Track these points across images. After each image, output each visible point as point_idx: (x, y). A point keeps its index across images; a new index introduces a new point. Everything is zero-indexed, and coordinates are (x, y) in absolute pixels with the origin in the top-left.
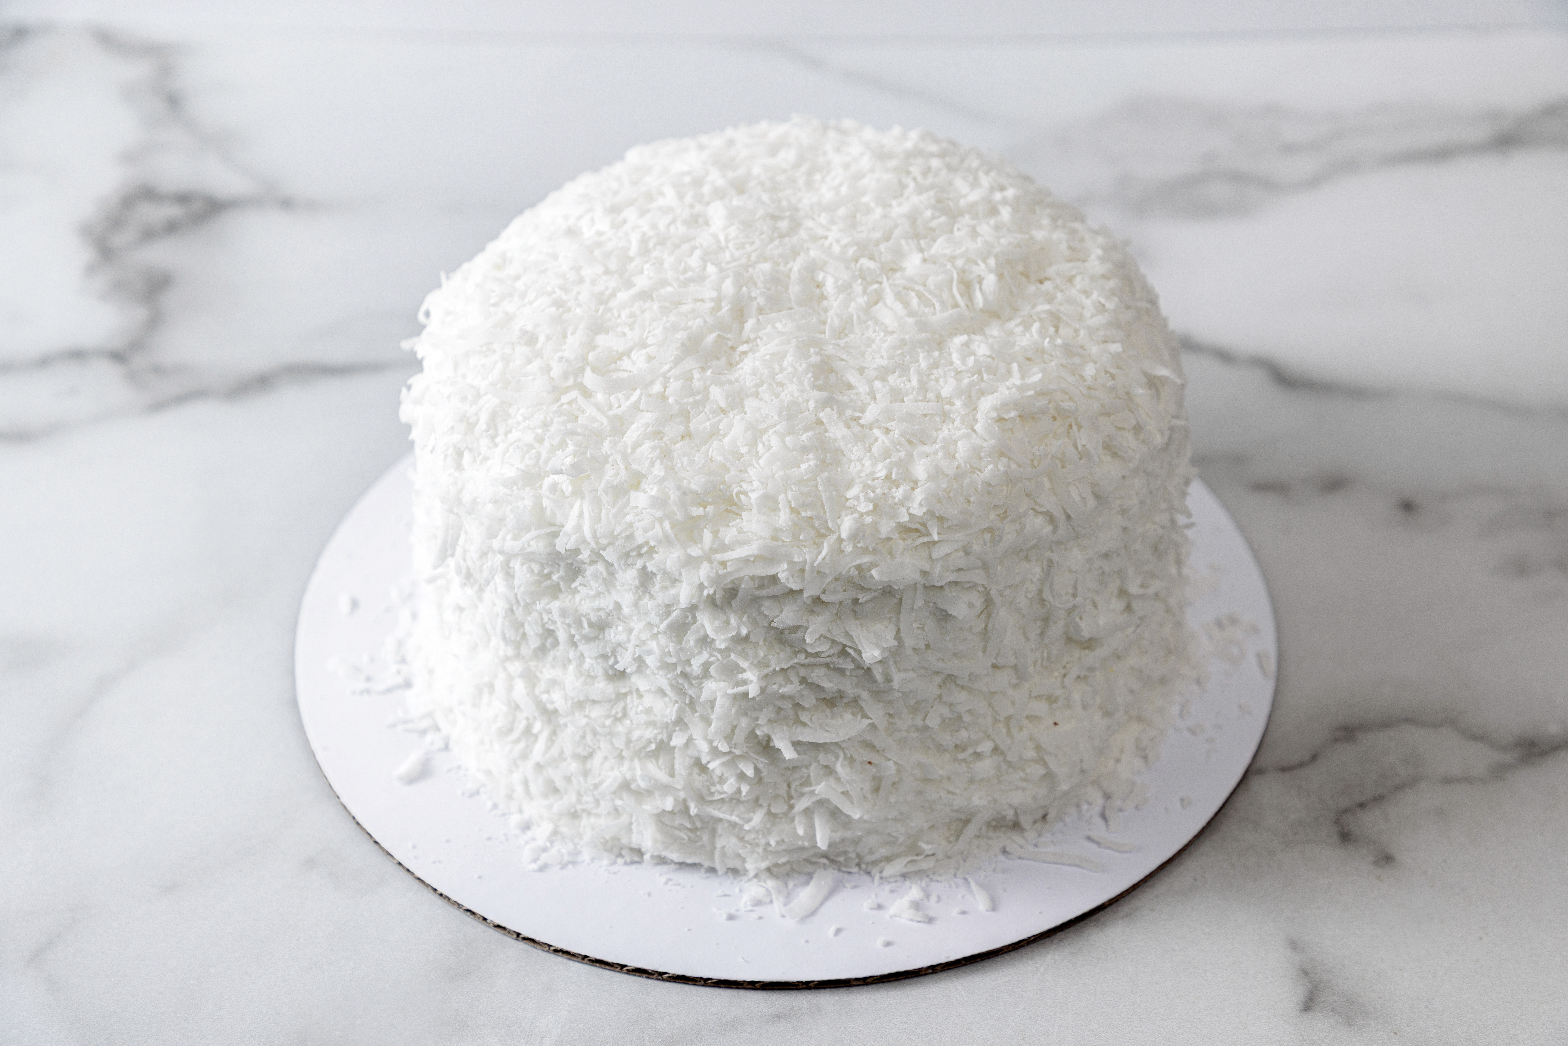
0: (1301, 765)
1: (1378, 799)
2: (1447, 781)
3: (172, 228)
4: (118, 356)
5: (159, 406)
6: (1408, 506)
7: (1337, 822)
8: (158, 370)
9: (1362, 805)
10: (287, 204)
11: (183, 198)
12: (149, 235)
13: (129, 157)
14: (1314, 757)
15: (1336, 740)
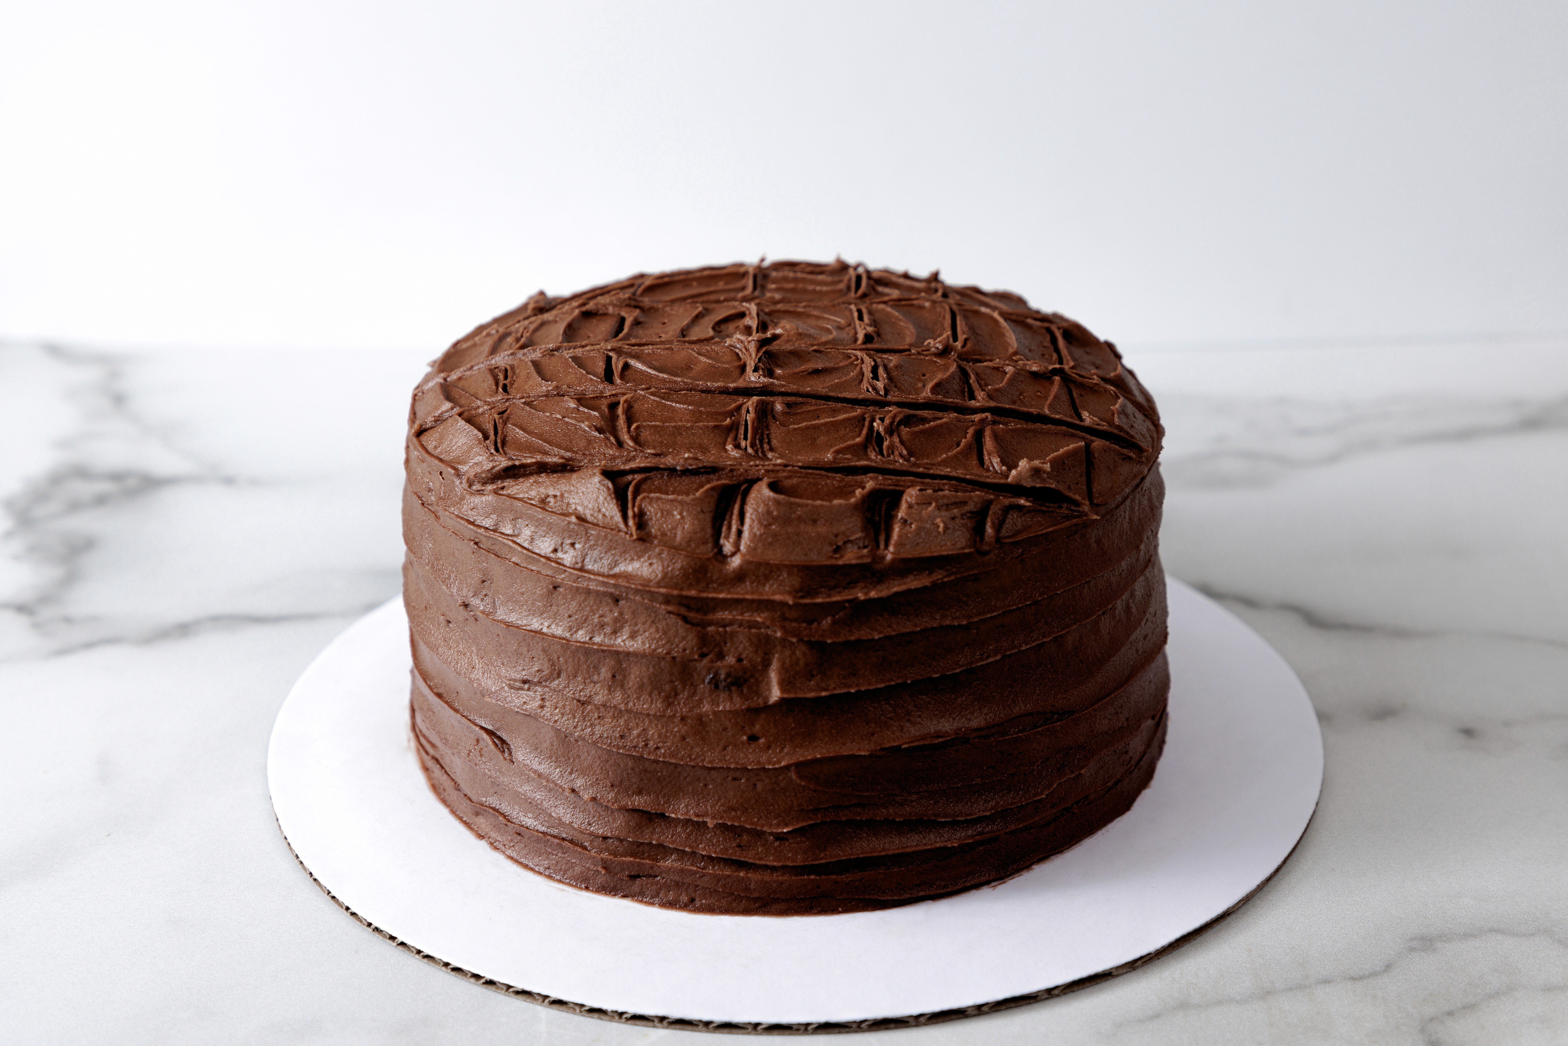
0: (1374, 974)
1: (1469, 1008)
2: (1548, 989)
3: (101, 501)
4: (22, 608)
5: (63, 652)
6: (1468, 732)
7: (1422, 1031)
8: (68, 620)
9: (1450, 1014)
10: (229, 481)
11: (117, 477)
12: (75, 506)
13: (64, 444)
14: (1388, 967)
15: (1412, 950)
